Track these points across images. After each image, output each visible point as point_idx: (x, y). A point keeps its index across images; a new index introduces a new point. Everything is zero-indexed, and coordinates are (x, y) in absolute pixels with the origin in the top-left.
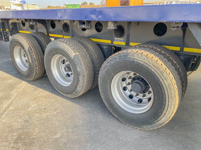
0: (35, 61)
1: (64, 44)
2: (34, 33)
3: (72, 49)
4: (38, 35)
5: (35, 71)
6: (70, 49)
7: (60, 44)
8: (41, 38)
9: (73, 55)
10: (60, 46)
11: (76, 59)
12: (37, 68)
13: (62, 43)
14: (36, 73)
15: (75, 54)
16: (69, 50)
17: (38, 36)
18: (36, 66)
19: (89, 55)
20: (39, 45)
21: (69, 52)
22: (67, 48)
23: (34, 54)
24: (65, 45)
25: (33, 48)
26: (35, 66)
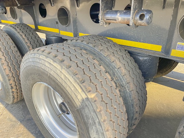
0: (9, 80)
1: (55, 64)
2: (11, 26)
3: (76, 81)
4: (16, 30)
5: (11, 94)
6: (72, 80)
7: (47, 64)
8: (21, 35)
9: (79, 97)
10: (47, 70)
11: (87, 110)
12: (13, 90)
13: (52, 62)
14: (14, 97)
15: (84, 96)
16: (68, 83)
17: (16, 32)
18: (12, 88)
19: (115, 83)
20: (16, 49)
21: (68, 89)
22: (63, 77)
23: (7, 67)
24: (59, 67)
25: (3, 55)
26: (10, 87)
